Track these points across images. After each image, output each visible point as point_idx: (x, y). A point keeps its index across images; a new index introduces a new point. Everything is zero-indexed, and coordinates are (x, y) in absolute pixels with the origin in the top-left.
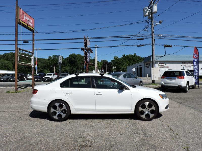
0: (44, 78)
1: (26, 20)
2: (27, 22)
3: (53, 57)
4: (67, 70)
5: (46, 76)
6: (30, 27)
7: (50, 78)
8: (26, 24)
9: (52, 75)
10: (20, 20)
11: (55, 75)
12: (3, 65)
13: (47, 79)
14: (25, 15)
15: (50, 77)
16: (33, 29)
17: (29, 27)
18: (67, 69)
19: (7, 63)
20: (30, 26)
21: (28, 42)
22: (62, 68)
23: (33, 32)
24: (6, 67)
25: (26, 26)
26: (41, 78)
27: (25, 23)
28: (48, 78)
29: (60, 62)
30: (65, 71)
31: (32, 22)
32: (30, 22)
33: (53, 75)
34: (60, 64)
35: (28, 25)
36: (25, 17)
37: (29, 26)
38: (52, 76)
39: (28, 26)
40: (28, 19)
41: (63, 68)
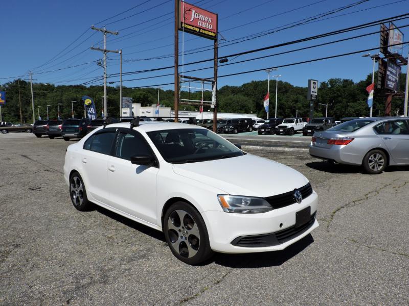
0: (277, 127)
1: (196, 20)
2: (199, 24)
3: (330, 83)
4: (358, 110)
5: (283, 124)
6: (206, 32)
7: (289, 129)
8: (196, 27)
9: (293, 122)
10: (182, 23)
11: (300, 122)
12: (240, 103)
13: (281, 130)
14: (194, 11)
15: (289, 125)
16: (214, 35)
17: (204, 32)
18: (359, 108)
19: (246, 101)
20: (206, 30)
21: (226, 61)
22: (348, 106)
23: (216, 41)
24: (243, 107)
25: (196, 31)
26: (272, 127)
27: (193, 26)
28: (285, 127)
29: (312, 93)
30: (355, 111)
31: (210, 21)
32: (205, 21)
33: (296, 123)
34: (313, 98)
35: (200, 29)
36: (194, 14)
37: (203, 29)
38: (294, 124)
39: (201, 31)
40: (202, 17)
41: (351, 107)
